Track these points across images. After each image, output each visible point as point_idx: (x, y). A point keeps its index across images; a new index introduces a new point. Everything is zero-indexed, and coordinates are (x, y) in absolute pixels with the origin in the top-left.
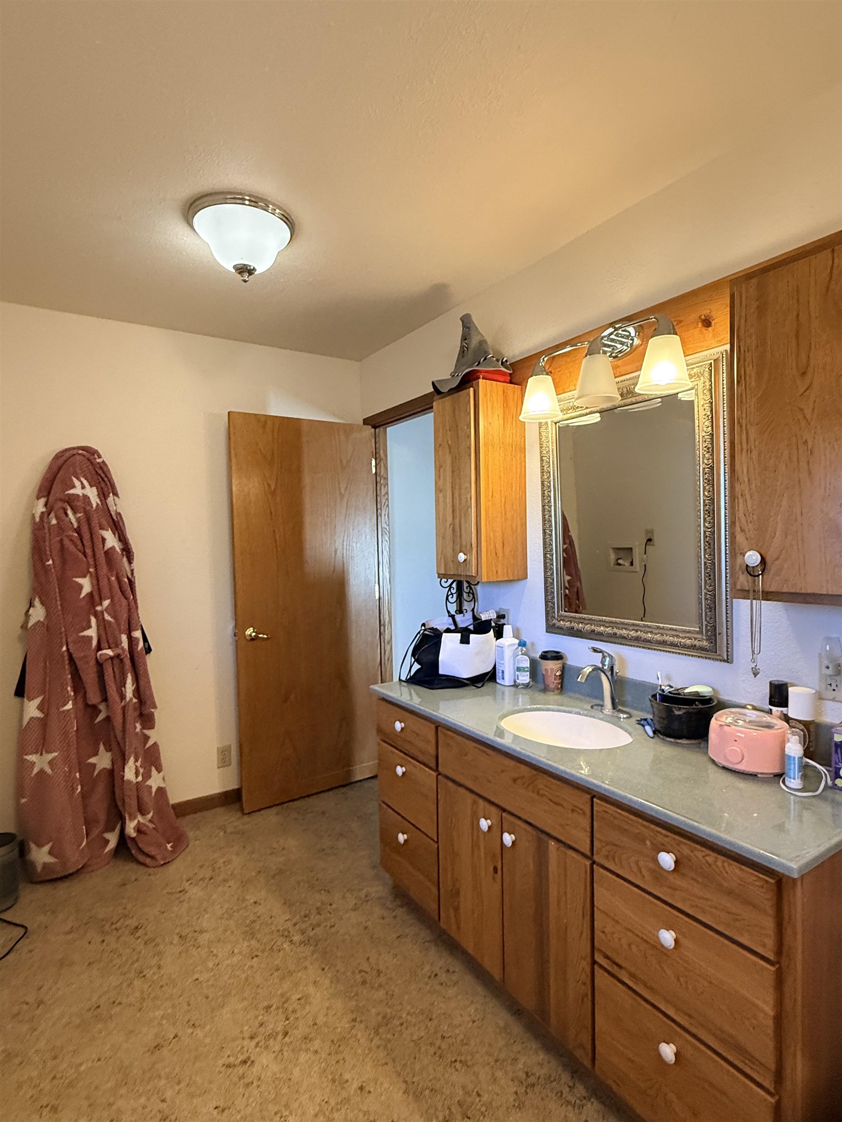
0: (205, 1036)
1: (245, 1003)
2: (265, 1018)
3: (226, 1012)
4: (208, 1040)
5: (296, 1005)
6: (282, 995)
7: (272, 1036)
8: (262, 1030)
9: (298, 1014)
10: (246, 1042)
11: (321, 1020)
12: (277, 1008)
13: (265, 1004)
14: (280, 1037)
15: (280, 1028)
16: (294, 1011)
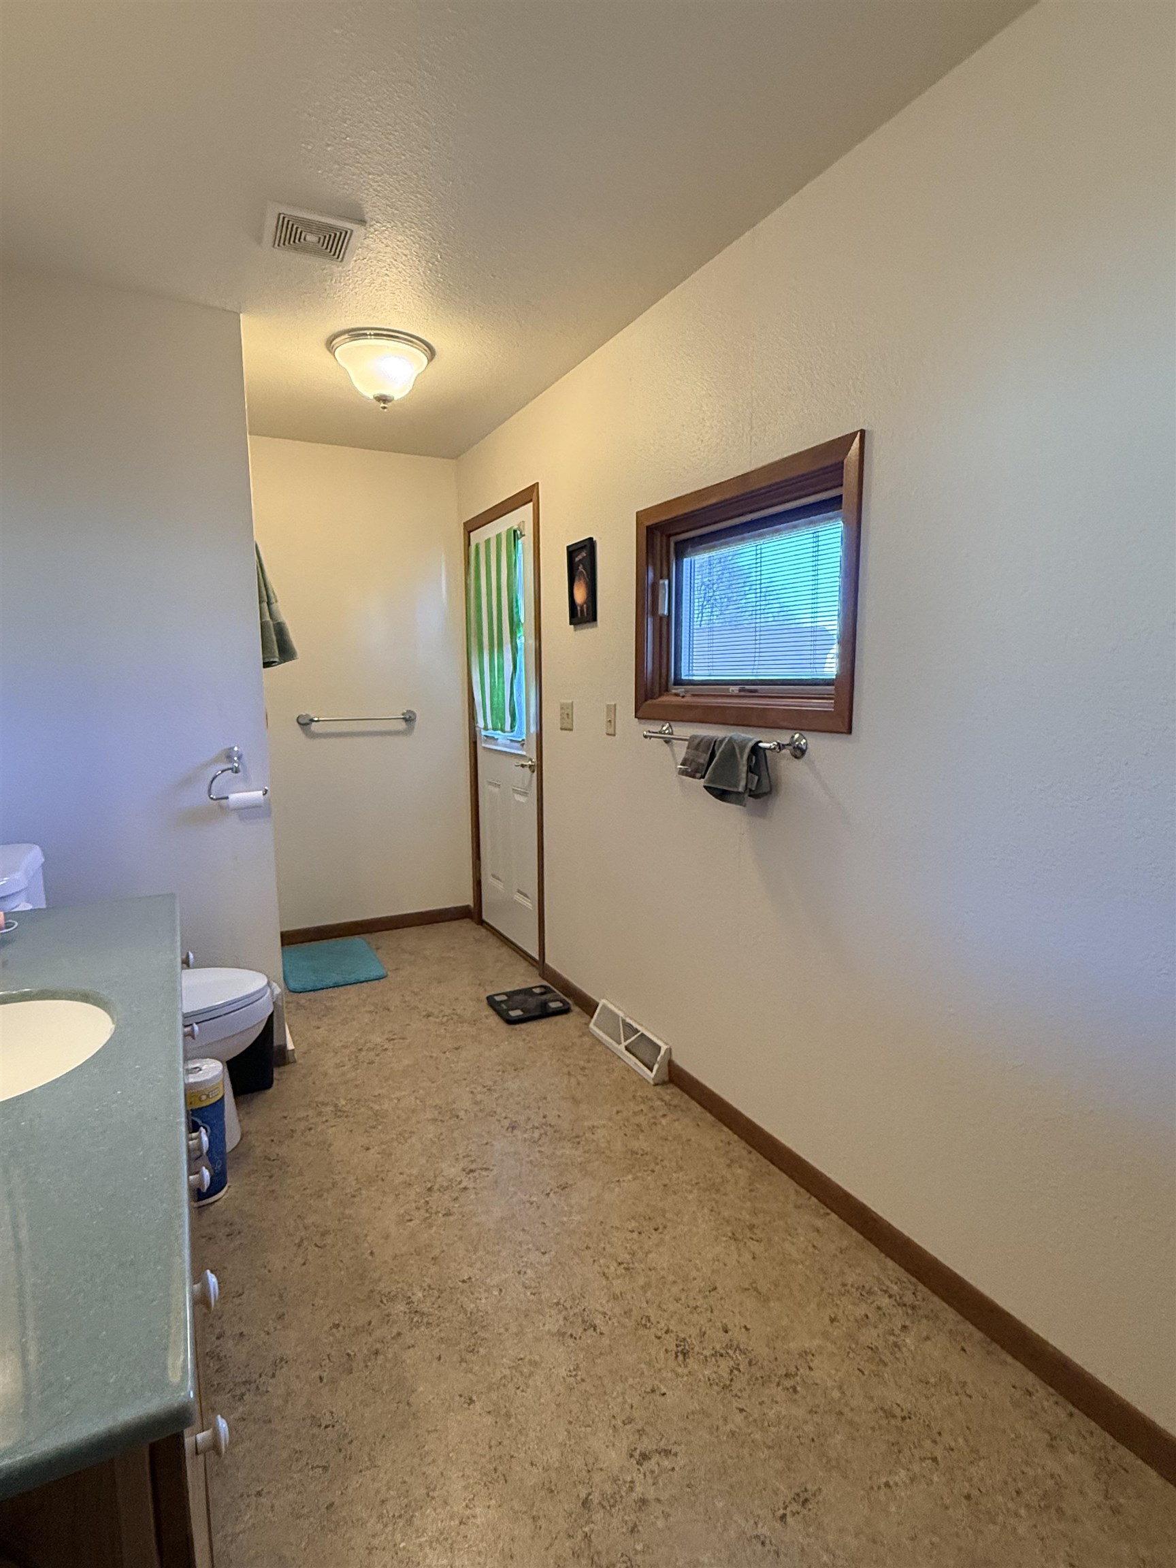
0: (515, 1193)
1: (475, 1220)
2: (452, 1204)
3: (497, 1213)
4: (511, 1189)
5: (416, 1214)
6: (430, 1226)
7: (443, 1189)
8: (454, 1195)
9: (414, 1205)
10: (471, 1185)
11: (389, 1199)
12: (437, 1213)
13: (451, 1218)
14: (436, 1187)
15: (436, 1195)
16: (418, 1208)
